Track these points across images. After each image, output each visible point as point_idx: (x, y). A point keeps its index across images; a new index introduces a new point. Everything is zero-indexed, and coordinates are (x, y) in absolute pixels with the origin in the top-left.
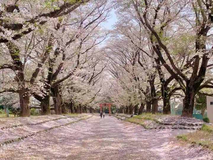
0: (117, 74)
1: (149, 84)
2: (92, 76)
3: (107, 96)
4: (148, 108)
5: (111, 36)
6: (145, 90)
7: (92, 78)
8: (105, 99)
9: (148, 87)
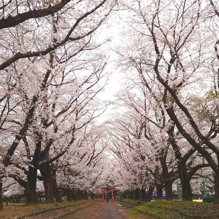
0: (120, 154)
1: (159, 163)
2: (92, 157)
3: (109, 179)
4: (160, 192)
5: (112, 109)
6: (153, 171)
7: (91, 158)
8: (107, 183)
9: (157, 167)
